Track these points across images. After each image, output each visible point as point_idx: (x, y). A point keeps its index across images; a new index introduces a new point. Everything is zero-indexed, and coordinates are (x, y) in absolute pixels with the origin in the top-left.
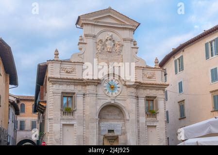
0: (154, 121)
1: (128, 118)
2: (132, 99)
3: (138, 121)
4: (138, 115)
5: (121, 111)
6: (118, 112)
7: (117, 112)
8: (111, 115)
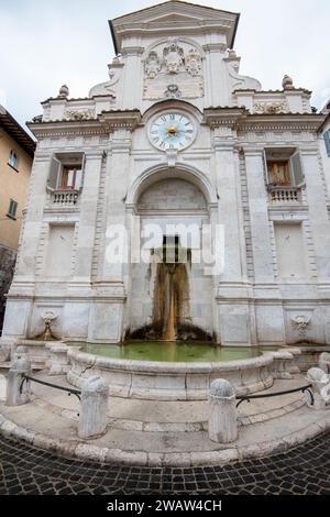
0: (292, 210)
1: (213, 199)
2: (225, 153)
3: (246, 211)
4: (245, 196)
5: (200, 191)
6: (191, 194)
7: (187, 193)
8: (173, 201)
